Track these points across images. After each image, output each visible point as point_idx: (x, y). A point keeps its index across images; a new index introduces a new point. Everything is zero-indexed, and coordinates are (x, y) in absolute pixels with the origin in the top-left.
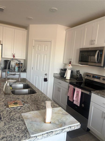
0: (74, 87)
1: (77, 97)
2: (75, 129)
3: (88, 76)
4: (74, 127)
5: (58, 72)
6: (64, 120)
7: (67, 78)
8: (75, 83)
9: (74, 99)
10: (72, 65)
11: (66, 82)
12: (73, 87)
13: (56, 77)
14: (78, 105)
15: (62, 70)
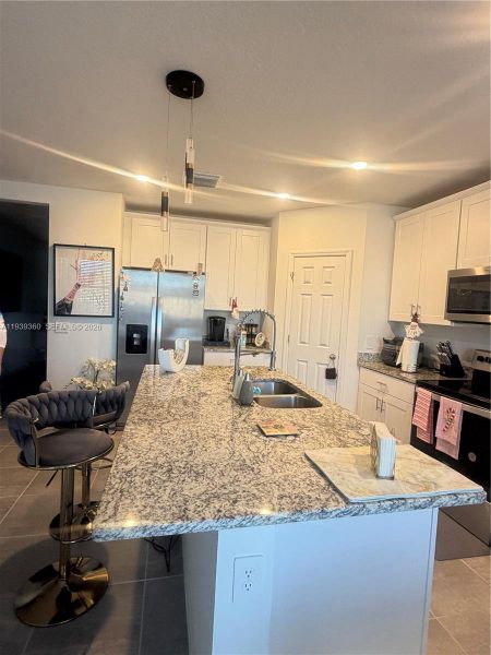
0: (435, 397)
1: (446, 427)
2: (471, 502)
3: (481, 359)
4: (465, 497)
5: (374, 348)
6: (433, 476)
7: (404, 368)
8: (437, 384)
9: (438, 434)
10: (421, 326)
11: (403, 379)
12: (430, 393)
13: (367, 365)
14: (453, 456)
15: (386, 341)
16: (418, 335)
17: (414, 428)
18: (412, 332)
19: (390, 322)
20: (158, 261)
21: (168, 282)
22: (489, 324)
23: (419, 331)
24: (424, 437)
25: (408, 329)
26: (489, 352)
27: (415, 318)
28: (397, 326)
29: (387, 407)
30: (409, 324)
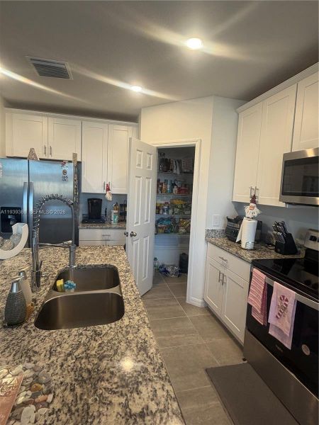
0: (269, 281)
1: (279, 314)
3: (314, 239)
5: (220, 225)
7: (243, 246)
9: (272, 320)
10: (259, 207)
11: (241, 257)
12: (264, 276)
13: (213, 240)
14: (286, 346)
15: (229, 220)
16: (256, 215)
17: (249, 307)
18: (251, 212)
19: (233, 202)
20: (32, 151)
21: (36, 168)
22: (317, 206)
23: (256, 212)
24: (258, 318)
25: (247, 209)
26: (317, 231)
27: (254, 199)
28: (240, 206)
29: (228, 281)
30: (248, 204)
